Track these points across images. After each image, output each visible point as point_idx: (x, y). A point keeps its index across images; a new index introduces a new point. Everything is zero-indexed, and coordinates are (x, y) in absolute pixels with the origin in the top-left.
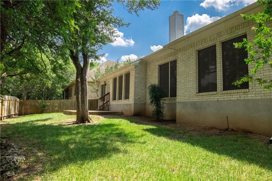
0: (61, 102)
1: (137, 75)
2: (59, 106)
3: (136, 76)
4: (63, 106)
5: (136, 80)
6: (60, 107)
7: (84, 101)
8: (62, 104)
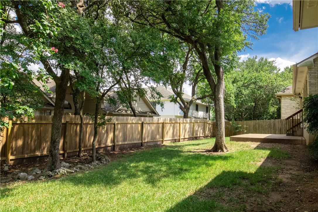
0: (256, 124)
1: (314, 80)
2: (254, 128)
3: (311, 82)
4: (259, 128)
5: (312, 89)
6: (255, 130)
7: (217, 125)
8: (257, 126)
